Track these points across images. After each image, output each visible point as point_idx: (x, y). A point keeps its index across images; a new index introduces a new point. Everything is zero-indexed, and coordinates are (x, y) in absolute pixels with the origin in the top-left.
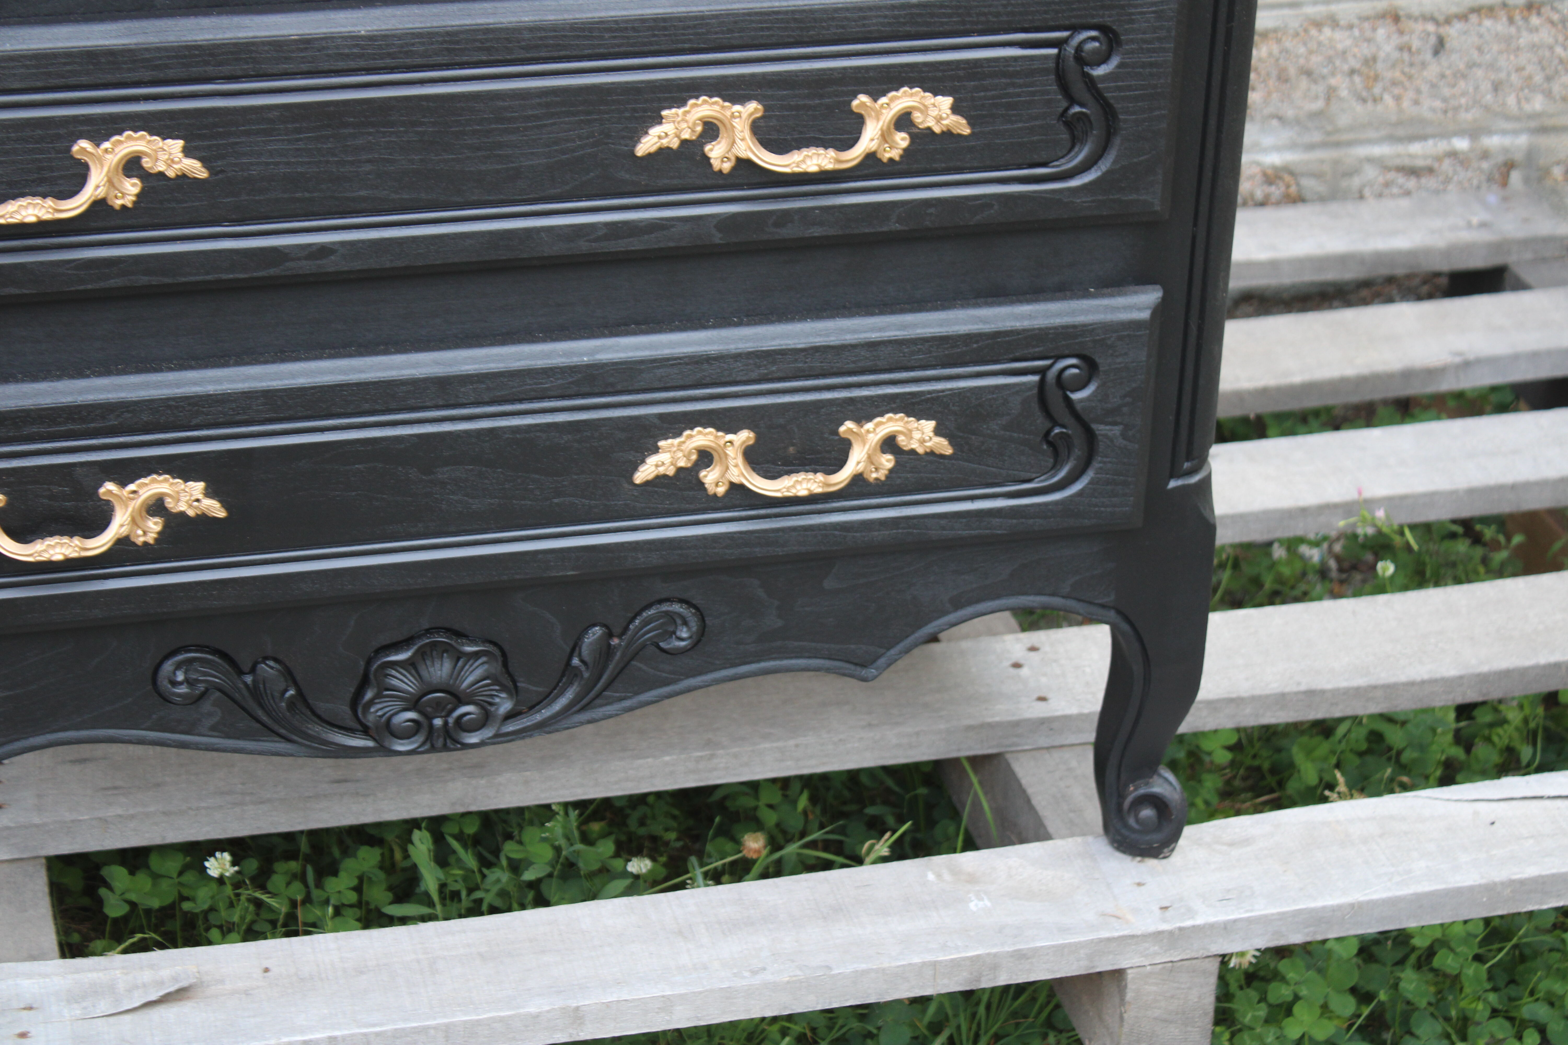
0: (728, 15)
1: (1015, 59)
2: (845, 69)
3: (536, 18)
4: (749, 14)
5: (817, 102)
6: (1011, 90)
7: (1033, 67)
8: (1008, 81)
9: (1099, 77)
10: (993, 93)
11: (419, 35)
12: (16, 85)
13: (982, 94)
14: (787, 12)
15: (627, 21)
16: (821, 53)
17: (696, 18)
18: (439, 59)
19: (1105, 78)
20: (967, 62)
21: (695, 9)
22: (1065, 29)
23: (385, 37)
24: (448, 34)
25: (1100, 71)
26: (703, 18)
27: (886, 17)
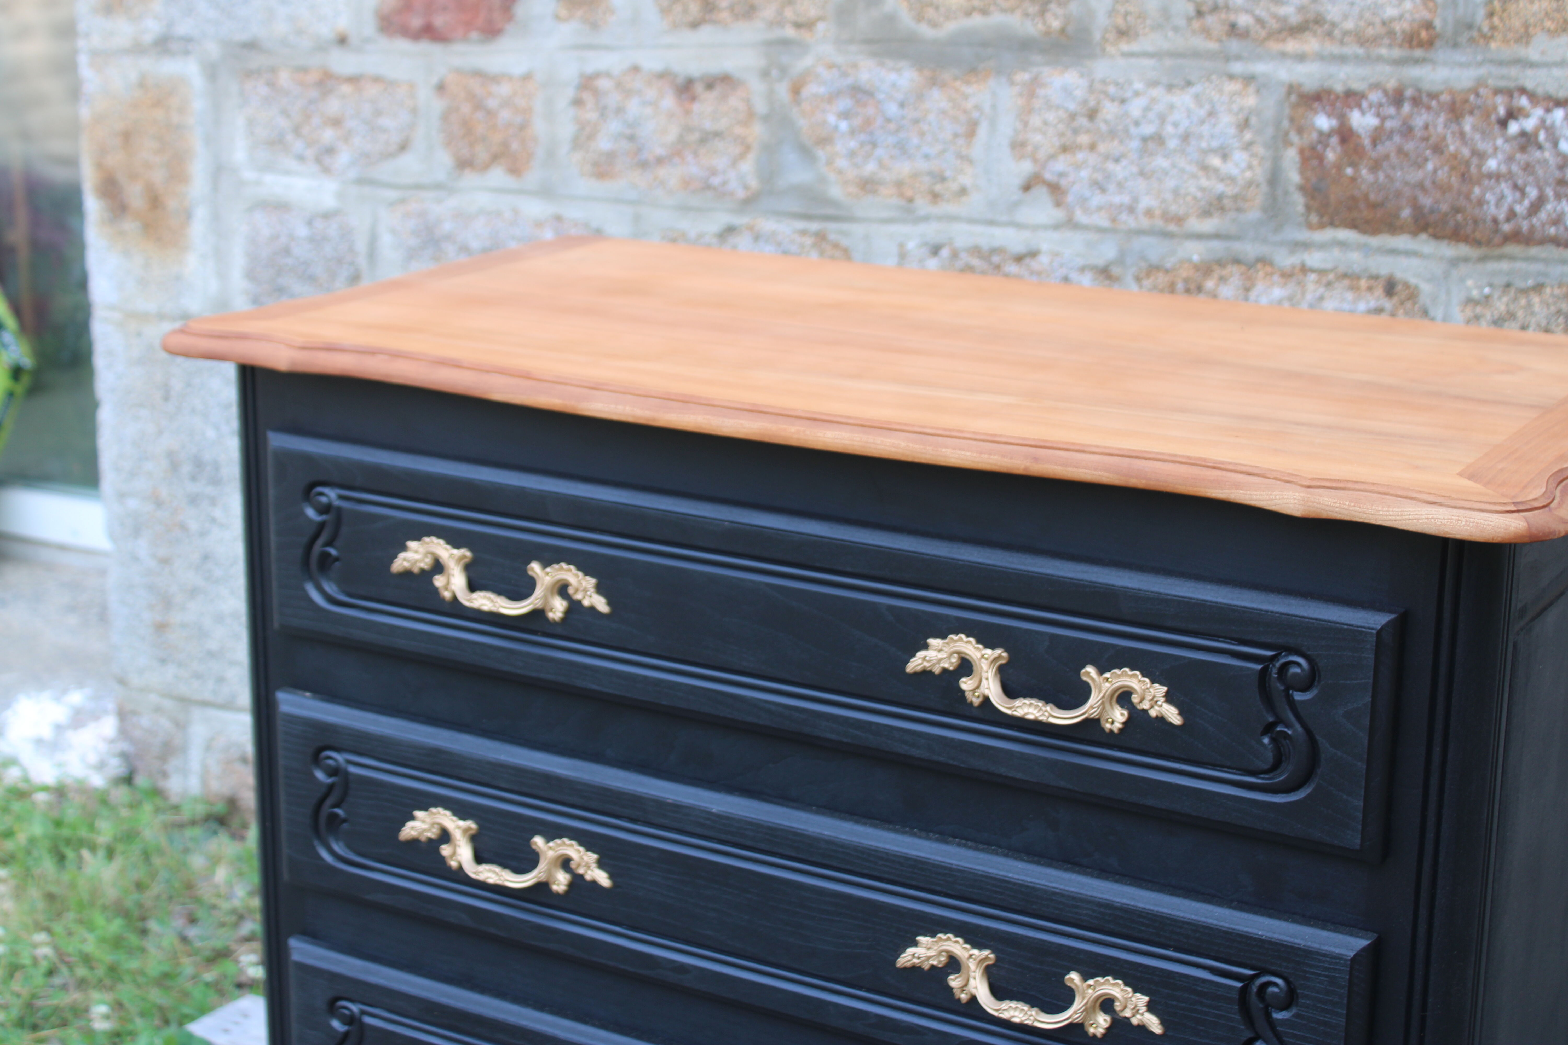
0: (970, 873)
1: (1204, 981)
2: (1061, 945)
3: (833, 834)
4: (986, 877)
5: (1038, 966)
6: (1199, 1007)
7: (1218, 993)
8: (1197, 998)
9: (1278, 1020)
10: (1184, 1005)
11: (751, 823)
12: (503, 785)
13: (1174, 1003)
14: (1015, 884)
15: (895, 856)
16: (1042, 926)
17: (945, 868)
18: (763, 846)
19: (1283, 1022)
20: (1162, 970)
21: (948, 861)
22: (1252, 969)
23: (727, 818)
24: (769, 828)
25: (1279, 1016)
26: (951, 869)
27: (1094, 911)
